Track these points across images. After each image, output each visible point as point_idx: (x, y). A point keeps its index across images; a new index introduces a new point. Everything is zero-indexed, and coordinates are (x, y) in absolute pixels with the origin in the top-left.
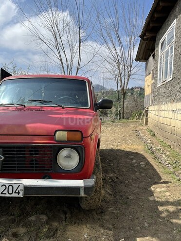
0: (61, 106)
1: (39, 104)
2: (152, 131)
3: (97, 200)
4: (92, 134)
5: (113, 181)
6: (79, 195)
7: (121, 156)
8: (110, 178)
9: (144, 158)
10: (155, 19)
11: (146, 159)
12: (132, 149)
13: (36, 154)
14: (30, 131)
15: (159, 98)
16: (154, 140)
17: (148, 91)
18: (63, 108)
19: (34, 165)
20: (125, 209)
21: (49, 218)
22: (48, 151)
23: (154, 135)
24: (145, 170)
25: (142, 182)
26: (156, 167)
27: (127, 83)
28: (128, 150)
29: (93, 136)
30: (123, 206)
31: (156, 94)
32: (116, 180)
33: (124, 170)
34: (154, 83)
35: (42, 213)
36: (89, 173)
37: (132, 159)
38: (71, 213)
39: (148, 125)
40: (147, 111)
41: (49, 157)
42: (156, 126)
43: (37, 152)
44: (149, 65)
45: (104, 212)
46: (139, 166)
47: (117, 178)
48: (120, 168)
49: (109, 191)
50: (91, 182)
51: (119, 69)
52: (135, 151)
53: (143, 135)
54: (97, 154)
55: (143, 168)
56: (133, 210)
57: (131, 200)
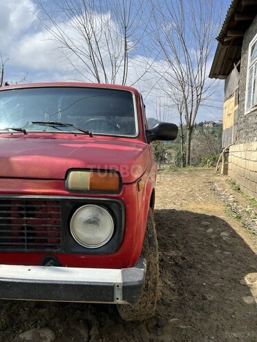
0: (87, 133)
1: (49, 129)
2: (234, 184)
3: (150, 305)
4: (139, 179)
5: (176, 264)
6: (113, 300)
7: (189, 221)
8: (171, 258)
9: (226, 226)
10: (242, 10)
11: (230, 227)
12: (207, 210)
13: (28, 215)
14: (19, 171)
15: (247, 133)
16: (240, 197)
17: (228, 123)
18: (91, 135)
19: (25, 238)
20: (201, 320)
21: (56, 337)
22: (53, 209)
23: (239, 189)
24: (230, 245)
25: (227, 267)
26: (247, 241)
27: (196, 112)
28: (199, 212)
29: (142, 183)
30: (197, 314)
31: (242, 126)
32: (181, 262)
33: (194, 244)
34: (239, 110)
35: (47, 326)
36: (133, 256)
37: (207, 227)
38: (101, 326)
39: (229, 175)
40: (227, 153)
41: (55, 222)
42: (242, 175)
43: (30, 212)
44: (230, 83)
45: (162, 326)
46: (219, 239)
47: (183, 258)
48: (187, 242)
49: (169, 283)
50: (136, 274)
51: (184, 92)
52: (210, 214)
53: (221, 189)
54: (149, 217)
55: (226, 243)
56: (216, 323)
57: (211, 302)
